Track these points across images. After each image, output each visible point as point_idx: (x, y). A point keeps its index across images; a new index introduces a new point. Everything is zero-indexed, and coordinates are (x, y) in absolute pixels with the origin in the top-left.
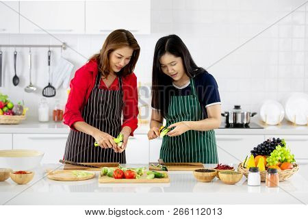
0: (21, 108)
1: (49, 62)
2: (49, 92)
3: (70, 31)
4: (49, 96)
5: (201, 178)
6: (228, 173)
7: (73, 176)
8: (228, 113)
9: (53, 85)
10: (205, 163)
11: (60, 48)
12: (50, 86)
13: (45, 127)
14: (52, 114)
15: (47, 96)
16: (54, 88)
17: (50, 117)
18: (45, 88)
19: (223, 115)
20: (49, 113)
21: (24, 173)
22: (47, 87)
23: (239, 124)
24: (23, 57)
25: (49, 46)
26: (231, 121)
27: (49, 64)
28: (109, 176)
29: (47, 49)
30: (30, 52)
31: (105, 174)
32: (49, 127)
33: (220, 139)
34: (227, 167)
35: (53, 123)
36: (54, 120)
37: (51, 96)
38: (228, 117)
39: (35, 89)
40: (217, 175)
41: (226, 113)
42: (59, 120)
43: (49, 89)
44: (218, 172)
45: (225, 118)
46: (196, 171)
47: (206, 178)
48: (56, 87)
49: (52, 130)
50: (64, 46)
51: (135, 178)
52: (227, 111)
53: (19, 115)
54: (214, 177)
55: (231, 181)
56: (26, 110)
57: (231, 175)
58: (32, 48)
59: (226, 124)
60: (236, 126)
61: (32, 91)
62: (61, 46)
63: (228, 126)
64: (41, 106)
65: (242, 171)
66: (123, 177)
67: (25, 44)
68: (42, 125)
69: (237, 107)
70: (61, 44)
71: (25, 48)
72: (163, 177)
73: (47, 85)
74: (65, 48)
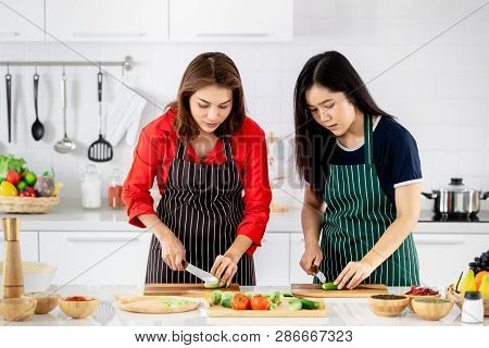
0: (51, 184)
1: (100, 95)
2: (100, 151)
3: (142, 35)
4: (101, 161)
5: (382, 309)
6: (429, 301)
7: (164, 306)
8: (438, 193)
9: (107, 139)
10: (390, 285)
11: (121, 67)
12: (101, 140)
13: (93, 220)
14: (106, 195)
15: (97, 160)
16: (109, 145)
17: (103, 199)
18: (92, 145)
19: (428, 196)
20: (102, 192)
21: (82, 299)
22: (96, 143)
23: (458, 213)
24: (49, 85)
25: (100, 64)
26: (443, 208)
27: (100, 100)
28: (224, 305)
29: (96, 70)
30: (64, 74)
31: (217, 302)
32: (102, 219)
33: (421, 243)
34: (427, 292)
35: (110, 212)
36: (111, 205)
37: (104, 160)
38: (437, 201)
39: (74, 147)
40: (410, 304)
41: (435, 192)
42: (120, 206)
43: (100, 147)
44: (411, 299)
45: (432, 201)
46: (373, 297)
47: (390, 310)
48: (113, 143)
49: (107, 225)
50: (128, 64)
51: (268, 309)
52: (436, 189)
53: (48, 196)
54: (403, 307)
55: (432, 314)
56: (59, 186)
57: (432, 305)
58: (66, 68)
59: (433, 214)
60: (453, 216)
61: (69, 150)
62: (123, 64)
63: (438, 217)
64: (87, 178)
65: (453, 298)
66: (249, 307)
67: (53, 59)
68: (88, 215)
69: (456, 182)
70: (123, 60)
71: (54, 68)
72: (316, 308)
73: (97, 138)
74: (129, 68)
